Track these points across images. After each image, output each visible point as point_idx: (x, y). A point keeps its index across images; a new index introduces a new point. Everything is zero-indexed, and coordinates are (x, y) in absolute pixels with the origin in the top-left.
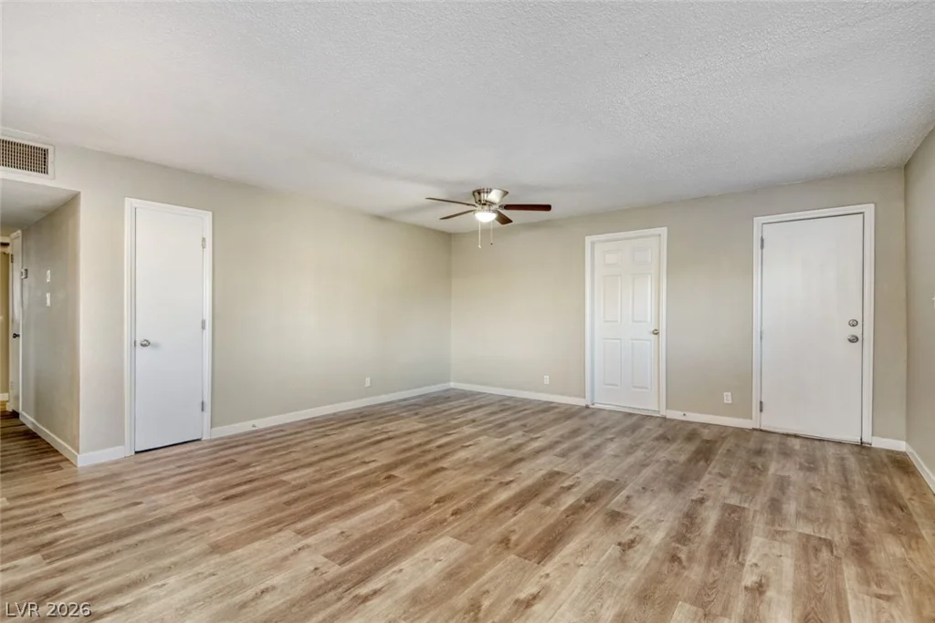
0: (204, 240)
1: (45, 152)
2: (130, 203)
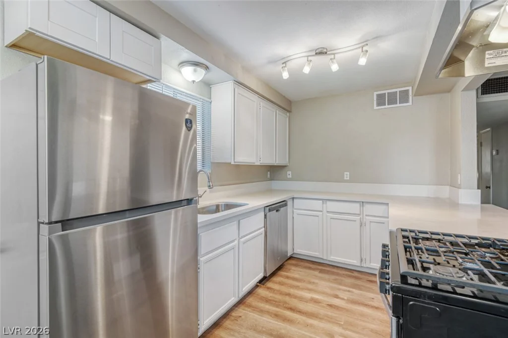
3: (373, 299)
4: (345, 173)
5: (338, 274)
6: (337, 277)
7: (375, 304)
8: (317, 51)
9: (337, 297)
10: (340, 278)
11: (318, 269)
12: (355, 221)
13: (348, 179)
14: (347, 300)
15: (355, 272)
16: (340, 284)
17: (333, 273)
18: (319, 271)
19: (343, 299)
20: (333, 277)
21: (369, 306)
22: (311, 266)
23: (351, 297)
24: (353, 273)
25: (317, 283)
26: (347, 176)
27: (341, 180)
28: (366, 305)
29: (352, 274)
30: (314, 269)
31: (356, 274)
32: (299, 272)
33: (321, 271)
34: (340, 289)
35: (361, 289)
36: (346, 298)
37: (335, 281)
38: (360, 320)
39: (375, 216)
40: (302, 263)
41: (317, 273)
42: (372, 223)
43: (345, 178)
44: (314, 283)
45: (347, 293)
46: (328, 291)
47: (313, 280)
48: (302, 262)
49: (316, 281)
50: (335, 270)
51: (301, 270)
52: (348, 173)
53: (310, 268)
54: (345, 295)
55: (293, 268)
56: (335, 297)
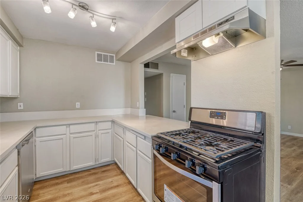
0: (184, 83)
1: (158, 64)
2: (171, 74)
3: (112, 181)
4: (77, 103)
5: (82, 177)
6: (83, 180)
7: (115, 184)
8: (81, 4)
9: (92, 194)
10: (85, 179)
11: (65, 181)
12: (92, 135)
13: (79, 107)
14: (99, 192)
15: (91, 170)
16: (88, 183)
17: (78, 178)
18: (66, 182)
19: (97, 193)
20: (80, 181)
21: (113, 187)
22: (57, 181)
23: (100, 188)
24: (90, 171)
25: (72, 193)
26: (78, 105)
27: (74, 108)
28: (112, 188)
29: (90, 173)
30: (61, 183)
31: (93, 171)
32: (50, 192)
33: (69, 182)
34: (90, 188)
35: (102, 180)
36: (98, 191)
37: (83, 183)
38: (115, 200)
39: (103, 130)
40: (47, 184)
41: (66, 185)
42: (102, 135)
43: (77, 107)
44: (68, 194)
45: (96, 187)
46: (84, 193)
47: (67, 192)
48: (46, 182)
49: (69, 192)
50: (77, 176)
51: (51, 189)
52: (79, 103)
53: (57, 184)
54: (96, 190)
55: (41, 192)
56: (91, 195)
